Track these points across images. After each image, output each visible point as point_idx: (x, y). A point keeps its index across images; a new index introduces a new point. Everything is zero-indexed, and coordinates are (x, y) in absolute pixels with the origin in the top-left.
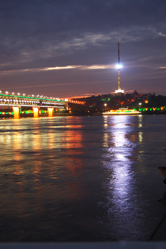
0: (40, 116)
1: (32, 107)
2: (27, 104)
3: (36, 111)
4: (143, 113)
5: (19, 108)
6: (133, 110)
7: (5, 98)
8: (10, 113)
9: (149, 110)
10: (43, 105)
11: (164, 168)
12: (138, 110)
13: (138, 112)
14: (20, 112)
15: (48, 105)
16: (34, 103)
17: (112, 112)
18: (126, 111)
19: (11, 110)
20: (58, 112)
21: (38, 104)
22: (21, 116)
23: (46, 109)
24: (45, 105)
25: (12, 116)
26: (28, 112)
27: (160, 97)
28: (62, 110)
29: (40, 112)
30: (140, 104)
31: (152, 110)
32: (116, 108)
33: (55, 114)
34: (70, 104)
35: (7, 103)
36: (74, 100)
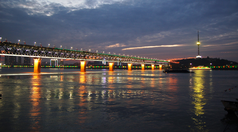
0: (155, 69)
1: (151, 64)
2: (148, 63)
3: (153, 66)
4: (212, 69)
5: (144, 65)
6: (207, 67)
7: (137, 60)
8: (140, 67)
9: (216, 67)
10: (157, 63)
11: (224, 101)
12: (209, 67)
13: (209, 68)
14: (145, 66)
15: (160, 63)
16: (152, 62)
17: (194, 68)
18: (202, 68)
19: (141, 66)
20: (165, 67)
21: (154, 63)
22: (145, 69)
23: (158, 66)
24: (158, 63)
25: (141, 69)
26: (149, 67)
27: (223, 60)
28: (166, 66)
29: (155, 67)
30: (211, 64)
31: (218, 67)
32: (196, 66)
33: (162, 68)
34: (171, 63)
35: (138, 62)
36: (173, 61)
